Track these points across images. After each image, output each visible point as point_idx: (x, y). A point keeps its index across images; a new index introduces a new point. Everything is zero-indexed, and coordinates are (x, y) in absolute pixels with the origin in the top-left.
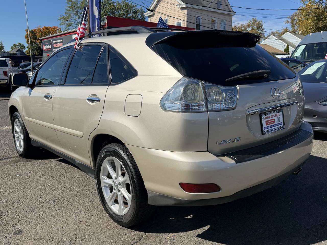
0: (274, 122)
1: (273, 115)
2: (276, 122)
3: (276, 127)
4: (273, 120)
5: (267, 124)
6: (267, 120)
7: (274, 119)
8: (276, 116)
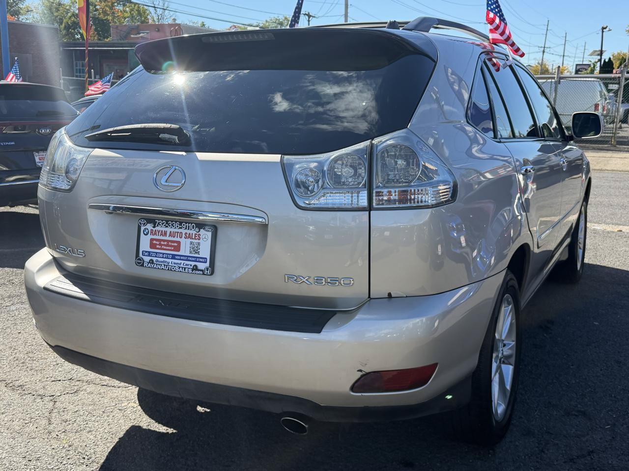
0: (178, 248)
1: (178, 233)
3: (183, 262)
4: (176, 244)
5: (152, 246)
6: (155, 237)
7: (179, 243)
8: (189, 236)
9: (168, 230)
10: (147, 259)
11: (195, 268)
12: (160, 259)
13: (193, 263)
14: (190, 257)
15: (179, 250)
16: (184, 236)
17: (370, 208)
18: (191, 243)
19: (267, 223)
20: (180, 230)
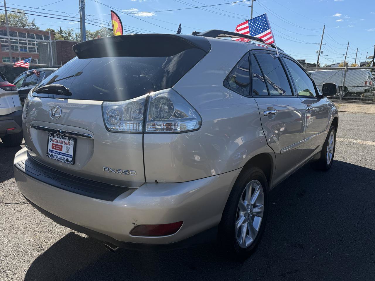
0: (61, 149)
1: (62, 141)
2: (64, 151)
3: (63, 156)
4: (61, 147)
5: (53, 147)
7: (62, 146)
8: (66, 144)
9: (59, 139)
10: (51, 154)
11: (67, 160)
12: (55, 155)
13: (67, 158)
14: (66, 154)
15: (62, 151)
16: (64, 143)
17: (144, 132)
18: (66, 147)
19: (93, 138)
20: (62, 140)
